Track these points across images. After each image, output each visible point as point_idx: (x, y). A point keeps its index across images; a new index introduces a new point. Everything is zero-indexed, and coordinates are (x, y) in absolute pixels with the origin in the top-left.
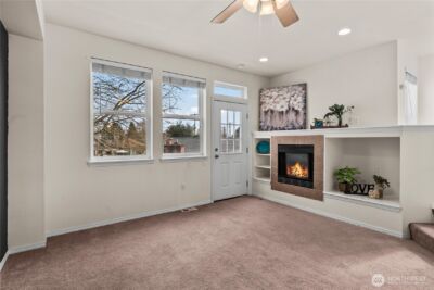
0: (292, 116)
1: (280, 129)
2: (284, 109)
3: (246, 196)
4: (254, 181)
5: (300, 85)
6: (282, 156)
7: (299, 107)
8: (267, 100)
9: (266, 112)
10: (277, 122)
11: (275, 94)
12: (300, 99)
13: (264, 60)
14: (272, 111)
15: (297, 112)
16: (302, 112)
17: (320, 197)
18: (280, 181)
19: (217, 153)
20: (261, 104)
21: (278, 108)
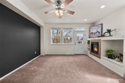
0: (98, 34)
1: (94, 37)
2: (96, 32)
3: (85, 55)
4: (87, 51)
5: (100, 24)
6: (92, 45)
7: (100, 31)
8: (91, 30)
9: (91, 33)
10: (94, 36)
11: (93, 28)
12: (100, 29)
13: (86, 20)
14: (92, 33)
15: (99, 33)
16: (101, 32)
17: (100, 58)
18: (92, 52)
19: (76, 44)
20: (90, 31)
21: (94, 32)
